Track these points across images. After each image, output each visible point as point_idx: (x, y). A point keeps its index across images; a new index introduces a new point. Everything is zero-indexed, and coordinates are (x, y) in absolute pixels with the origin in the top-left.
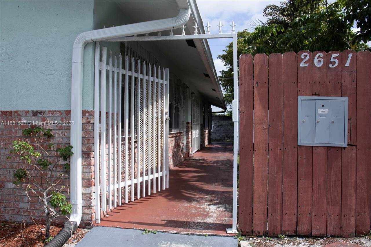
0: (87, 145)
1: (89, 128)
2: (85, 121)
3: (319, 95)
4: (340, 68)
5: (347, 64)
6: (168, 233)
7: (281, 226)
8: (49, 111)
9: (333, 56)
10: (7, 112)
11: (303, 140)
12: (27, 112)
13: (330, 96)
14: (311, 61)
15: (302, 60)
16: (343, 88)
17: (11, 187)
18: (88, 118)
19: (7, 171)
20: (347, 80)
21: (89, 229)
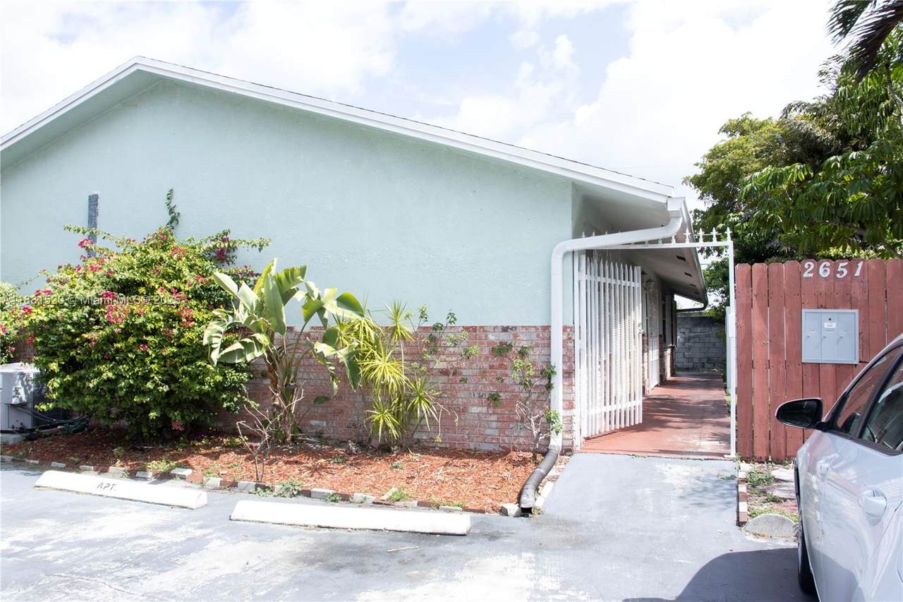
0: (569, 364)
1: (571, 345)
2: (565, 337)
3: (825, 308)
4: (849, 278)
5: (857, 274)
6: (660, 457)
7: (786, 451)
8: (523, 327)
9: (841, 265)
10: (471, 327)
11: (808, 356)
12: (495, 328)
13: (838, 308)
14: (816, 271)
15: (806, 269)
16: (853, 300)
17: (476, 412)
18: (569, 334)
19: (470, 394)
20: (857, 291)
21: (569, 456)
